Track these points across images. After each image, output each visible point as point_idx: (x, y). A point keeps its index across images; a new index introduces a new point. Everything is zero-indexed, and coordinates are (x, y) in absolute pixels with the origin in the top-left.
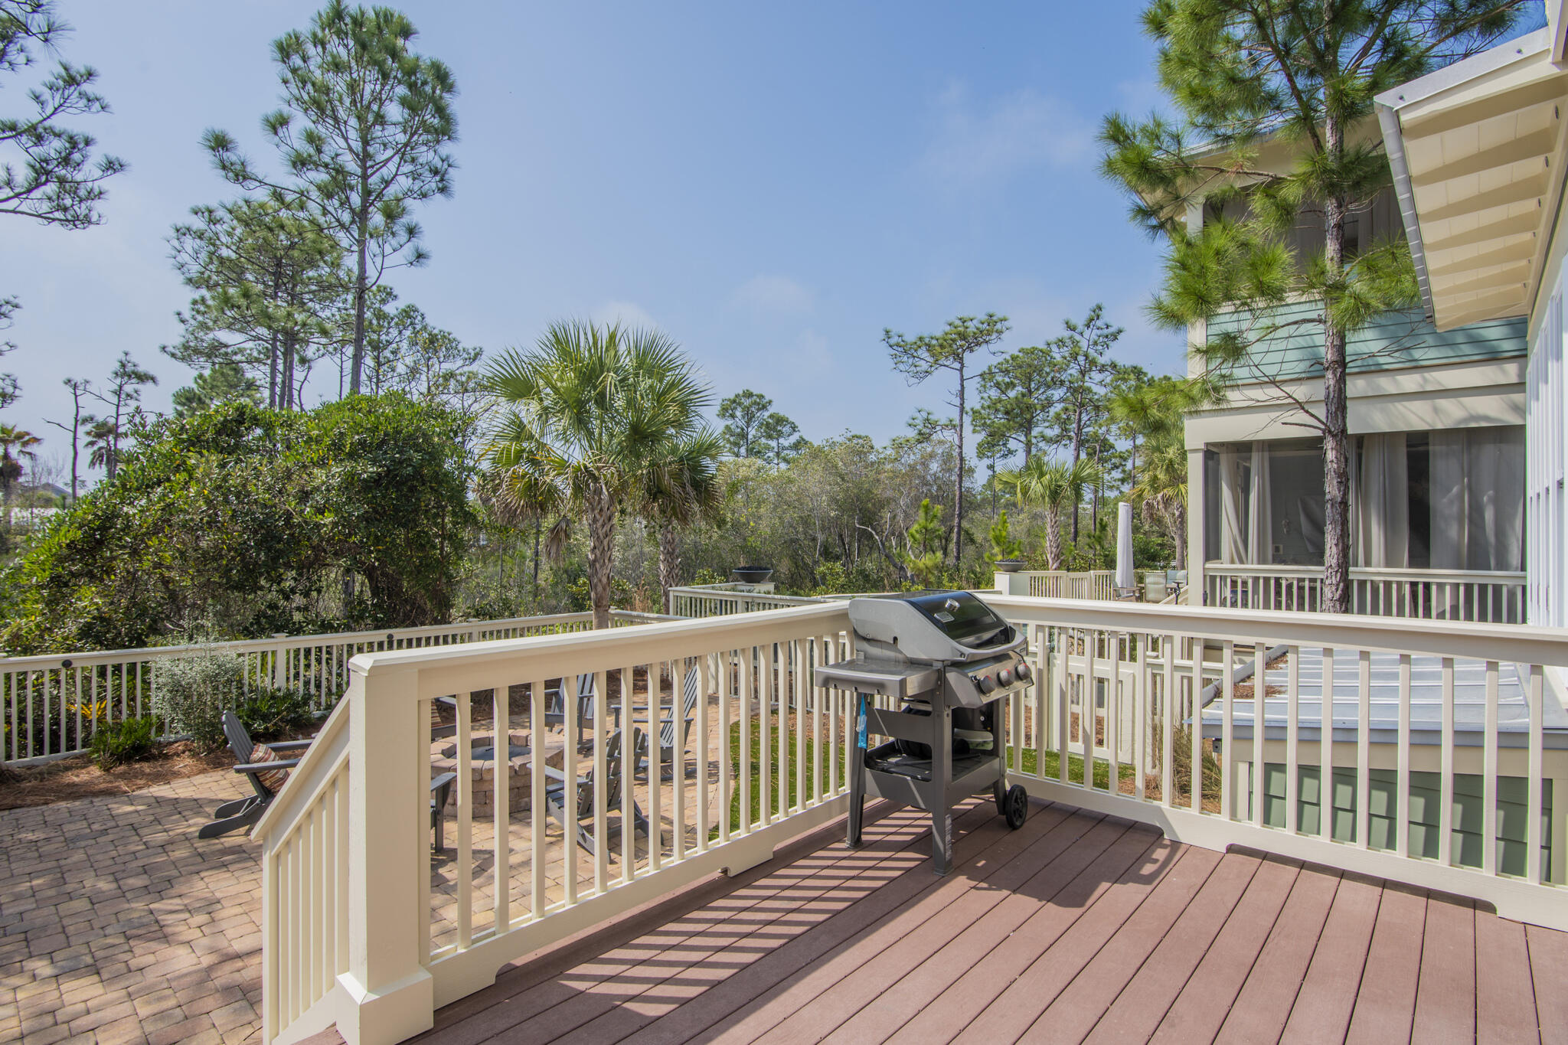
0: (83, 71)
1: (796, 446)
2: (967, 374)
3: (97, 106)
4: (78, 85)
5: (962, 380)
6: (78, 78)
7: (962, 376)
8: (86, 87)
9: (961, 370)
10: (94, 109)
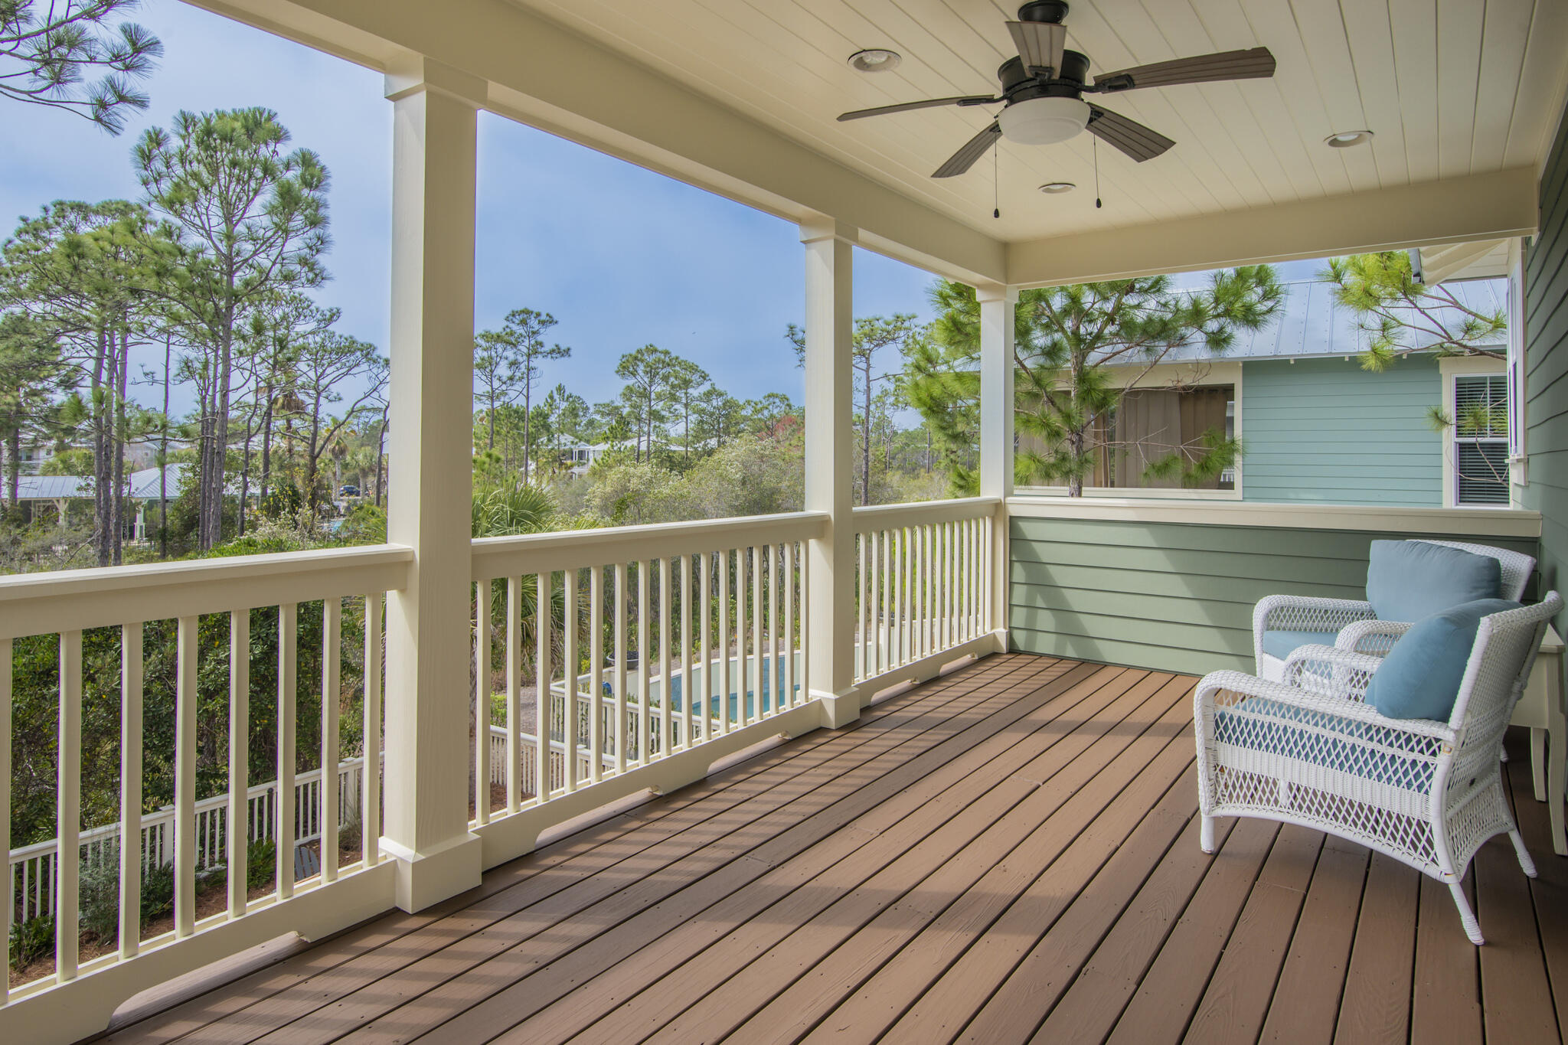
1: (708, 396)
2: (873, 375)
5: (868, 381)
7: (868, 377)
9: (867, 371)
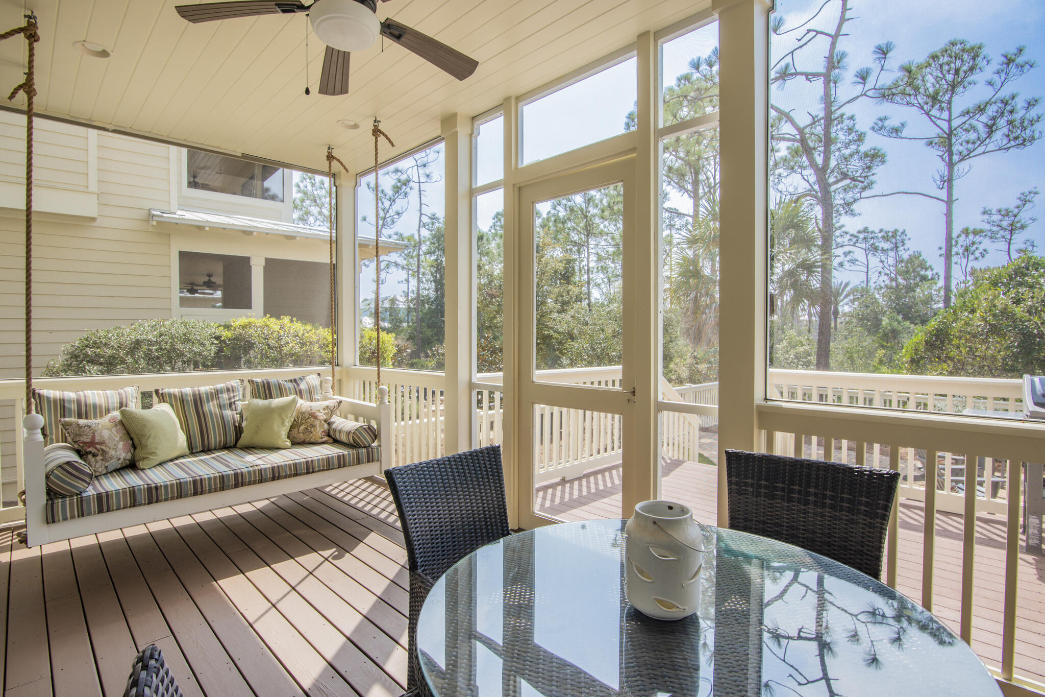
0: (1015, 51)
3: (1027, 66)
4: (1014, 61)
6: (1013, 57)
8: (1020, 60)
10: (1025, 70)
